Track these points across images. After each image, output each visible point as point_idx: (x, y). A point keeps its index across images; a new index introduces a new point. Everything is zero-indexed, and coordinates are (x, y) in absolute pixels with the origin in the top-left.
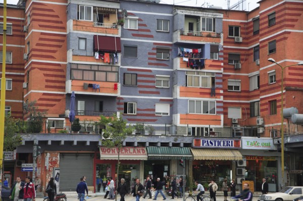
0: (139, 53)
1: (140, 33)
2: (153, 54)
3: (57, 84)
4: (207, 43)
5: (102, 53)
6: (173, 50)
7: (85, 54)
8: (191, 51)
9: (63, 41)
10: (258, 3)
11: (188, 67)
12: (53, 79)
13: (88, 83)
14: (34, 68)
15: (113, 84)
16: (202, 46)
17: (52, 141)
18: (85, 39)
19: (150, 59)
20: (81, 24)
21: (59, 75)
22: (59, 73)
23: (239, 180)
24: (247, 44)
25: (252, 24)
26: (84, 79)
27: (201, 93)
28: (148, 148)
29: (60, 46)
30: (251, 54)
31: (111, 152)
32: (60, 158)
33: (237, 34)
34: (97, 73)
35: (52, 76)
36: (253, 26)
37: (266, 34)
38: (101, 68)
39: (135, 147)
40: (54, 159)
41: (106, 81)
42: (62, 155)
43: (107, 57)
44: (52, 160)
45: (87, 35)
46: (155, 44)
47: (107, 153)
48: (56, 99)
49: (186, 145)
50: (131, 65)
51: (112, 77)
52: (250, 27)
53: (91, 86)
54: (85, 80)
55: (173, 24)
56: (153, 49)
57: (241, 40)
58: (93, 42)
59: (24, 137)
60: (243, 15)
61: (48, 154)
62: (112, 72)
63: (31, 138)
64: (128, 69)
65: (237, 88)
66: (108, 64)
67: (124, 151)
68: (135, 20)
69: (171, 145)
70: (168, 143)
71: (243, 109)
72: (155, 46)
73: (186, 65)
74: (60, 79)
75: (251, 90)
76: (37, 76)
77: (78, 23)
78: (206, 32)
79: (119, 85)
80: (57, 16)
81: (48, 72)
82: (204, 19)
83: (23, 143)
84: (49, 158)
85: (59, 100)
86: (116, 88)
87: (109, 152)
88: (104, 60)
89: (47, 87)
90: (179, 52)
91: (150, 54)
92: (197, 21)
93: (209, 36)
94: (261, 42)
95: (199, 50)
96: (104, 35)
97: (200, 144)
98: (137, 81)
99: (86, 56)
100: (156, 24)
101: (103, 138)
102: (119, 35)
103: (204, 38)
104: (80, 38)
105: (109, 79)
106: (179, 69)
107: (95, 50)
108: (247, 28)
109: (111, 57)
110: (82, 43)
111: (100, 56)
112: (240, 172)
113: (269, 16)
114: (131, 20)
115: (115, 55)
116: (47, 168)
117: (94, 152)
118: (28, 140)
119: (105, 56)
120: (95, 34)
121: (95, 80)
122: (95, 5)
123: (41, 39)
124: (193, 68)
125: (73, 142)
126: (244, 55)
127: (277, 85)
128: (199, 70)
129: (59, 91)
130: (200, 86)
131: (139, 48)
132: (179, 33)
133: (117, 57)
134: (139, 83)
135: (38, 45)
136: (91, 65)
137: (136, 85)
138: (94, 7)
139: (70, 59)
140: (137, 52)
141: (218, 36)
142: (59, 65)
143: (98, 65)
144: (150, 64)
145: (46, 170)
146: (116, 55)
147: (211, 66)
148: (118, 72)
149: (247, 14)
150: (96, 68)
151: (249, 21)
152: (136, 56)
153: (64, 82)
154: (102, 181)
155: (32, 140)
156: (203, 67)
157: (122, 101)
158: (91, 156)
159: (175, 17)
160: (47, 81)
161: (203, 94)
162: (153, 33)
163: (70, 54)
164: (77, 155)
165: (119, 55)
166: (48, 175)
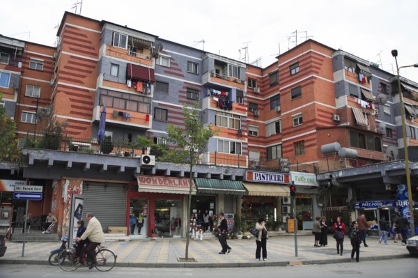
0: (170, 89)
1: (172, 71)
2: (184, 92)
3: (84, 111)
4: (234, 87)
5: (135, 81)
6: (202, 91)
7: (117, 81)
8: (219, 93)
9: (94, 67)
10: (276, 58)
11: (217, 106)
12: (80, 105)
13: (119, 111)
14: (60, 91)
15: (145, 115)
16: (229, 90)
17: (73, 163)
18: (118, 65)
19: (180, 96)
20: (115, 50)
21: (86, 102)
22: (87, 100)
23: (284, 218)
24: (263, 96)
25: (268, 78)
26: (114, 106)
27: (229, 134)
28: (196, 180)
29: (90, 72)
30: (268, 104)
31: (152, 182)
32: (83, 188)
33: (254, 86)
34: (128, 102)
35: (79, 101)
36: (269, 79)
37: (287, 82)
38: (132, 98)
39: (181, 177)
40: (75, 189)
41: (137, 111)
42: (86, 184)
43: (140, 87)
44: (72, 189)
45: (120, 62)
46: (185, 83)
47: (146, 183)
48: (82, 127)
49: (238, 178)
50: (162, 100)
51: (144, 108)
52: (267, 81)
53: (121, 114)
54: (116, 108)
55: (202, 68)
56: (184, 88)
57: (259, 91)
58: (125, 69)
59: (33, 153)
60: (259, 71)
61: (68, 181)
62: (144, 103)
63: (44, 156)
64: (159, 104)
65: (255, 133)
66: (140, 94)
67: (167, 182)
68: (167, 59)
69: (222, 177)
70: (219, 175)
71: (261, 153)
72: (186, 85)
73: (215, 105)
74: (87, 106)
75: (267, 136)
76: (62, 100)
77: (112, 49)
78: (233, 78)
79: (151, 117)
80: (90, 42)
81: (75, 98)
82: (230, 66)
83: (31, 162)
84: (69, 187)
85: (85, 129)
86: (147, 119)
87: (149, 182)
88: (136, 89)
89: (72, 113)
90: (209, 93)
91: (180, 91)
92: (223, 68)
93: (235, 81)
94: (281, 91)
95: (227, 94)
96: (138, 64)
97: (252, 178)
98: (167, 116)
99: (118, 83)
100: (186, 65)
101: (143, 163)
102: (153, 67)
103: (231, 83)
104: (112, 64)
105: (141, 110)
106: (209, 108)
107: (128, 78)
108: (263, 82)
109: (144, 86)
110: (115, 70)
111: (132, 84)
112: (286, 209)
113: (290, 66)
114: (163, 58)
115: (148, 85)
116: (65, 201)
117: (128, 182)
118: (38, 158)
119: (138, 85)
120: (129, 62)
121: (125, 109)
122: (130, 35)
123: (70, 62)
124: (222, 108)
125: (102, 166)
126: (261, 105)
127: (304, 126)
128: (227, 111)
129: (85, 119)
130: (228, 127)
131: (170, 85)
132: (209, 74)
133: (150, 87)
134: (169, 119)
135: (66, 67)
136: (122, 93)
137: (166, 120)
138: (129, 37)
139: (101, 83)
140: (168, 89)
141: (243, 83)
142: (87, 91)
143: (130, 94)
144: (180, 101)
145: (64, 203)
146: (150, 85)
147: (237, 109)
148: (150, 104)
149: (262, 71)
150: (127, 97)
151: (264, 76)
152: (167, 92)
153: (92, 110)
154: (137, 221)
155: (45, 158)
156: (230, 108)
157: (151, 136)
158: (124, 187)
159: (205, 61)
160: (73, 106)
161: (230, 134)
162: (184, 72)
163: (101, 78)
164: (106, 185)
165: (152, 87)
166: (66, 210)
